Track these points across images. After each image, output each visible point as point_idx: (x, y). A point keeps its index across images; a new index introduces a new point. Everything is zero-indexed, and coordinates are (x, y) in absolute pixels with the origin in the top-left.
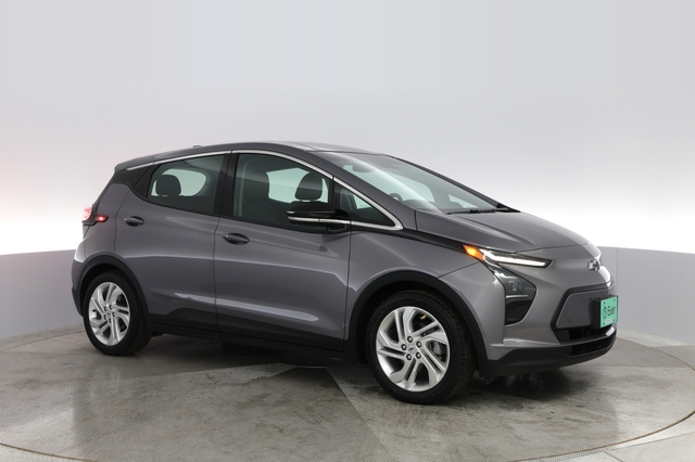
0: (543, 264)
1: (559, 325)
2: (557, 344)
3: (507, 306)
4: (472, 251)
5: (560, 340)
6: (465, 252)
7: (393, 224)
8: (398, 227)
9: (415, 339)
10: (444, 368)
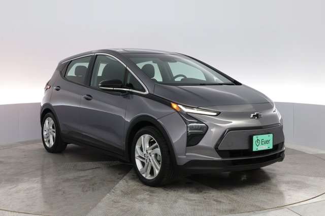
0: (215, 114)
1: (220, 148)
2: (220, 159)
3: (188, 136)
4: (175, 106)
5: (221, 156)
6: (171, 106)
7: (145, 91)
8: (147, 92)
9: (149, 152)
10: (159, 168)
